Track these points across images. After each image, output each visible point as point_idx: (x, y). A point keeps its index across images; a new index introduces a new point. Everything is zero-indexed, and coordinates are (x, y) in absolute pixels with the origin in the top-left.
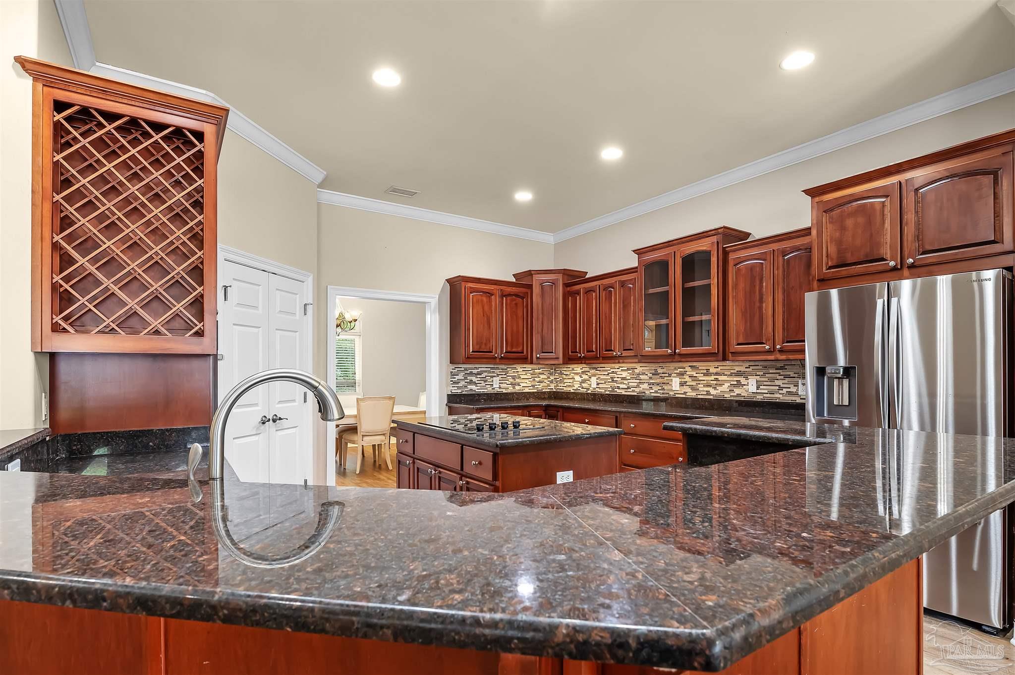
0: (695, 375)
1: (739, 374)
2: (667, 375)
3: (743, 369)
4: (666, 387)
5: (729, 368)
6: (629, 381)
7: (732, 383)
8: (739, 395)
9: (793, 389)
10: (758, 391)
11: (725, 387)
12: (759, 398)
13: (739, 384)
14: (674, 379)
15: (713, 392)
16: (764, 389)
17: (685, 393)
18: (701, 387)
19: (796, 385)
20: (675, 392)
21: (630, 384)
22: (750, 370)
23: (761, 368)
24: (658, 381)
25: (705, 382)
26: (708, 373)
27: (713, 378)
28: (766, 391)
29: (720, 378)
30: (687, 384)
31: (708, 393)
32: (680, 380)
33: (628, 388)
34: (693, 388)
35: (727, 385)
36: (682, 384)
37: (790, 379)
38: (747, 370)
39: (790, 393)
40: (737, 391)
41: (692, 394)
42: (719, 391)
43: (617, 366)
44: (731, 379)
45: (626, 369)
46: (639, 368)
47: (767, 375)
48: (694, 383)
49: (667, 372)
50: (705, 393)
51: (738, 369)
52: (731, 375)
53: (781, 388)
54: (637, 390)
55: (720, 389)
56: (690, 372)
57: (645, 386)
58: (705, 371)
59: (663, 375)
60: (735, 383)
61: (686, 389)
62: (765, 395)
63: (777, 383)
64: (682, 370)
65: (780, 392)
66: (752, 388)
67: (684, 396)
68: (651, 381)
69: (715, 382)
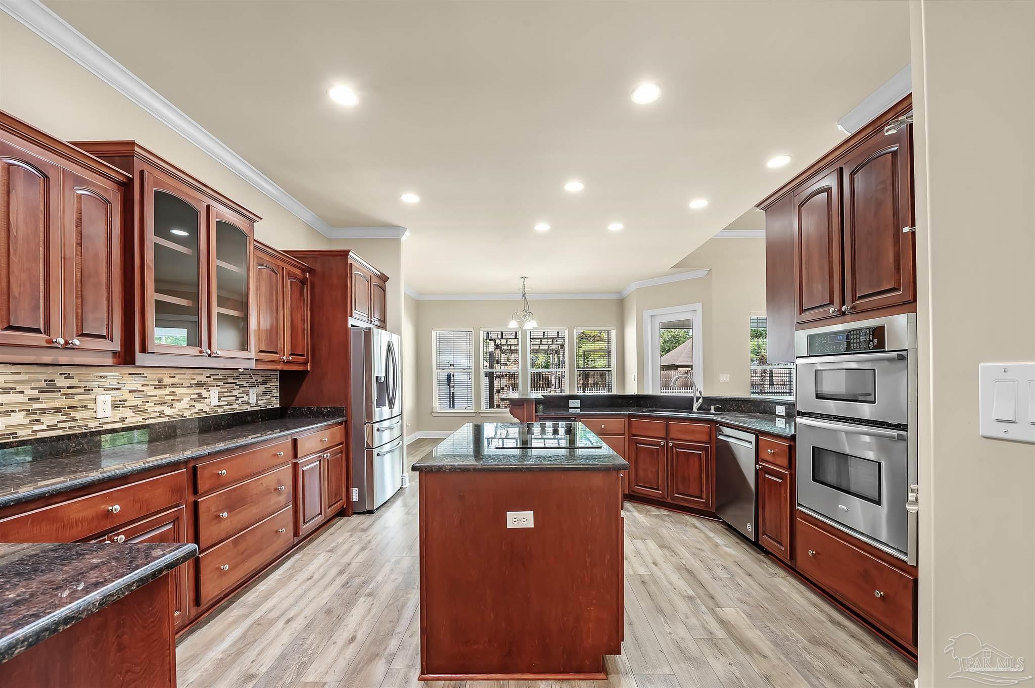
0: (140, 388)
1: (200, 384)
2: (82, 390)
3: (203, 378)
4: (78, 415)
7: (192, 396)
8: (200, 411)
9: (246, 399)
10: (220, 404)
11: (185, 403)
12: (221, 411)
13: (200, 397)
14: (98, 398)
15: (168, 411)
16: (224, 401)
17: (123, 420)
18: (150, 407)
20: (102, 421)
22: (211, 379)
23: (220, 377)
24: (56, 404)
25: (157, 398)
26: (160, 386)
27: (167, 391)
28: (226, 403)
29: (178, 391)
30: (127, 404)
31: (162, 414)
34: (136, 409)
35: (186, 399)
36: (116, 406)
38: (208, 379)
39: (244, 403)
40: (199, 406)
41: (133, 420)
42: (176, 410)
44: (190, 391)
47: (227, 385)
48: (138, 402)
49: (83, 384)
50: (157, 414)
51: (199, 378)
52: (192, 386)
53: (237, 398)
55: (177, 406)
56: (131, 383)
58: (157, 383)
59: (71, 391)
60: (197, 396)
61: (124, 412)
62: (226, 407)
63: (235, 393)
64: (115, 381)
65: (237, 402)
66: (214, 401)
67: (122, 425)
68: (36, 406)
69: (171, 397)
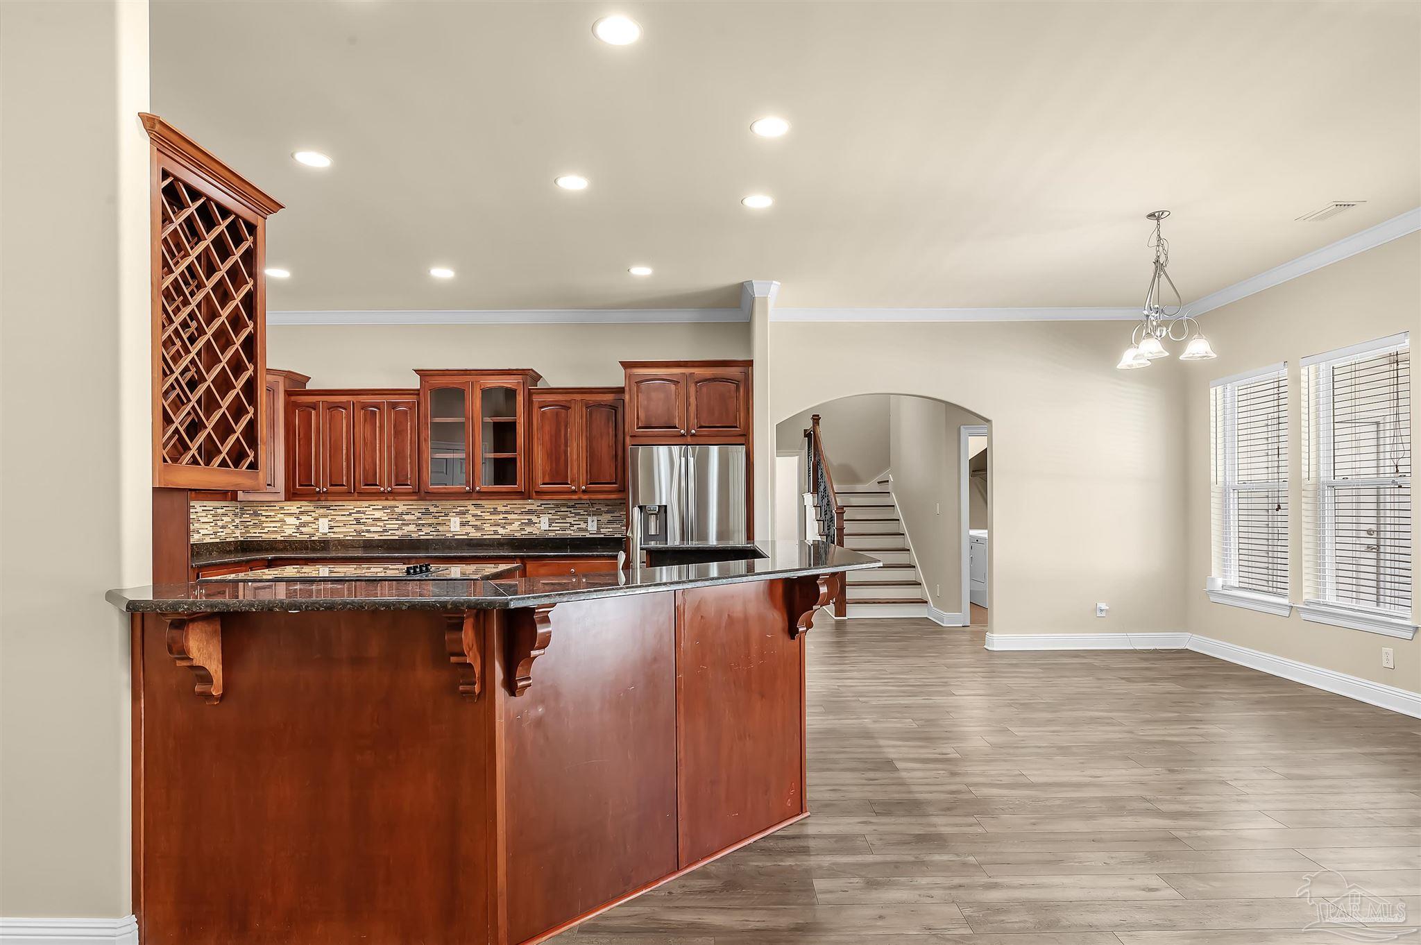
0: (479, 514)
1: (530, 512)
2: (442, 514)
3: (534, 507)
4: (440, 528)
5: (519, 506)
6: (385, 522)
7: (523, 521)
8: (530, 533)
9: (583, 526)
10: (550, 529)
11: (516, 525)
12: (552, 535)
13: (530, 523)
14: (452, 519)
15: (501, 531)
16: (556, 526)
17: (467, 534)
18: (487, 527)
19: (586, 522)
20: (454, 533)
21: (387, 526)
22: (542, 508)
23: (552, 506)
24: (430, 521)
25: (492, 521)
26: (495, 512)
27: (501, 516)
28: (558, 529)
29: (509, 517)
30: (470, 524)
31: (496, 533)
32: (461, 520)
33: (385, 531)
34: (476, 528)
35: (517, 523)
36: (463, 524)
37: (580, 517)
38: (539, 508)
39: (580, 529)
40: (528, 529)
41: (475, 534)
42: (508, 531)
43: (366, 504)
44: (522, 517)
45: (381, 507)
46: (401, 507)
47: (559, 513)
48: (478, 523)
49: (443, 511)
50: (492, 533)
51: (529, 507)
52: (522, 513)
53: (572, 525)
54: (399, 533)
55: (509, 528)
56: (473, 510)
57: (412, 528)
58: (492, 510)
59: (437, 514)
60: (527, 521)
61: (468, 529)
62: (557, 532)
63: (568, 520)
64: (463, 508)
65: (572, 528)
66: (544, 526)
67: (466, 537)
68: (420, 522)
69: (504, 521)
